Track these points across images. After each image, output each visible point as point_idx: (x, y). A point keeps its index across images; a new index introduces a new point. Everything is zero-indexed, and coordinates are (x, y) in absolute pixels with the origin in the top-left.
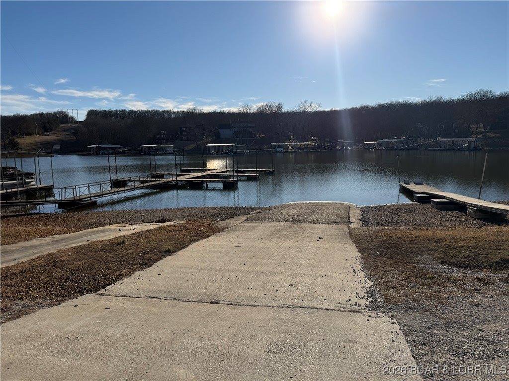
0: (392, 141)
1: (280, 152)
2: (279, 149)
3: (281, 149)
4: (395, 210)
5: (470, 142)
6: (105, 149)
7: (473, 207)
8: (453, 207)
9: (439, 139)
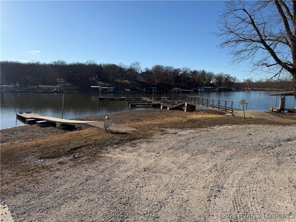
0: (10, 86)
5: (57, 88)
7: (60, 123)
8: (49, 124)
9: (40, 86)
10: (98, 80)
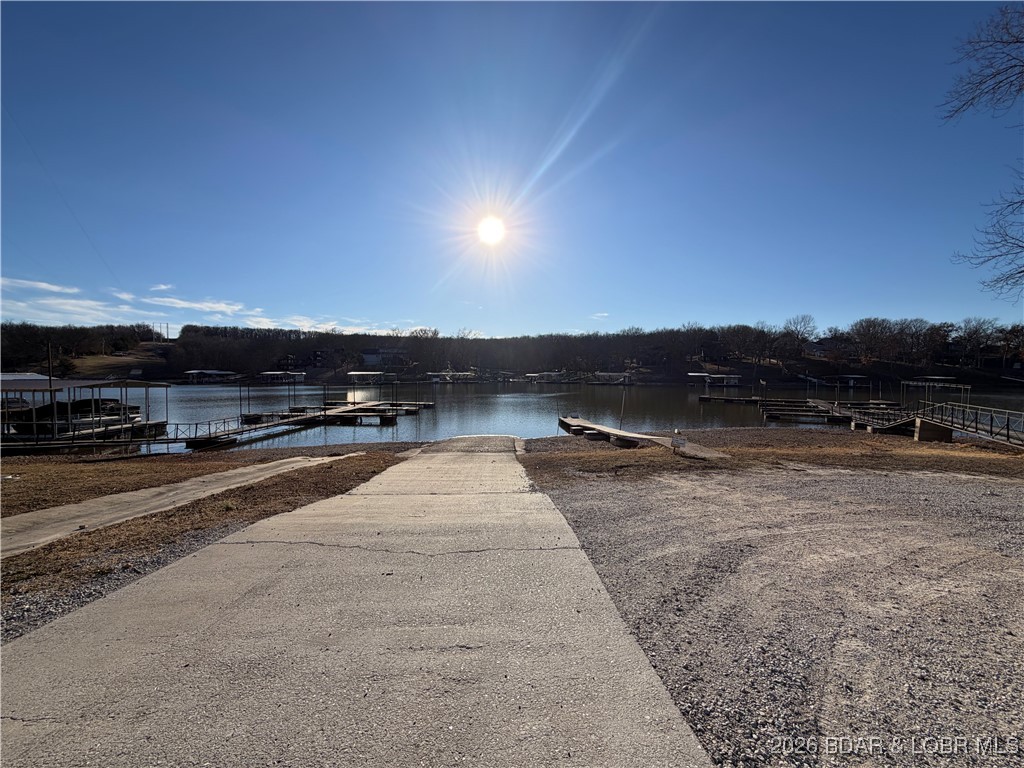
0: (553, 374)
1: (437, 383)
2: (435, 380)
3: (438, 379)
4: (554, 441)
5: (625, 377)
6: (210, 375)
7: (616, 437)
8: (600, 437)
9: (597, 373)
10: (705, 361)
